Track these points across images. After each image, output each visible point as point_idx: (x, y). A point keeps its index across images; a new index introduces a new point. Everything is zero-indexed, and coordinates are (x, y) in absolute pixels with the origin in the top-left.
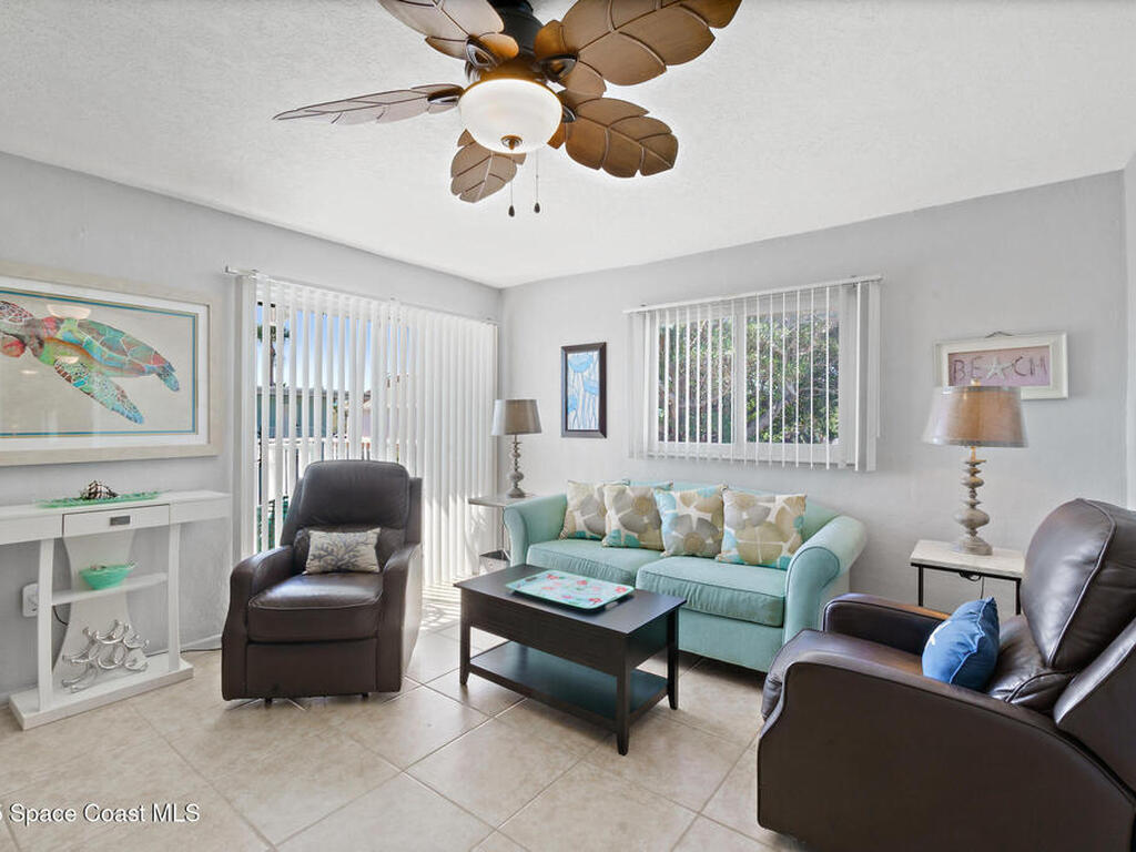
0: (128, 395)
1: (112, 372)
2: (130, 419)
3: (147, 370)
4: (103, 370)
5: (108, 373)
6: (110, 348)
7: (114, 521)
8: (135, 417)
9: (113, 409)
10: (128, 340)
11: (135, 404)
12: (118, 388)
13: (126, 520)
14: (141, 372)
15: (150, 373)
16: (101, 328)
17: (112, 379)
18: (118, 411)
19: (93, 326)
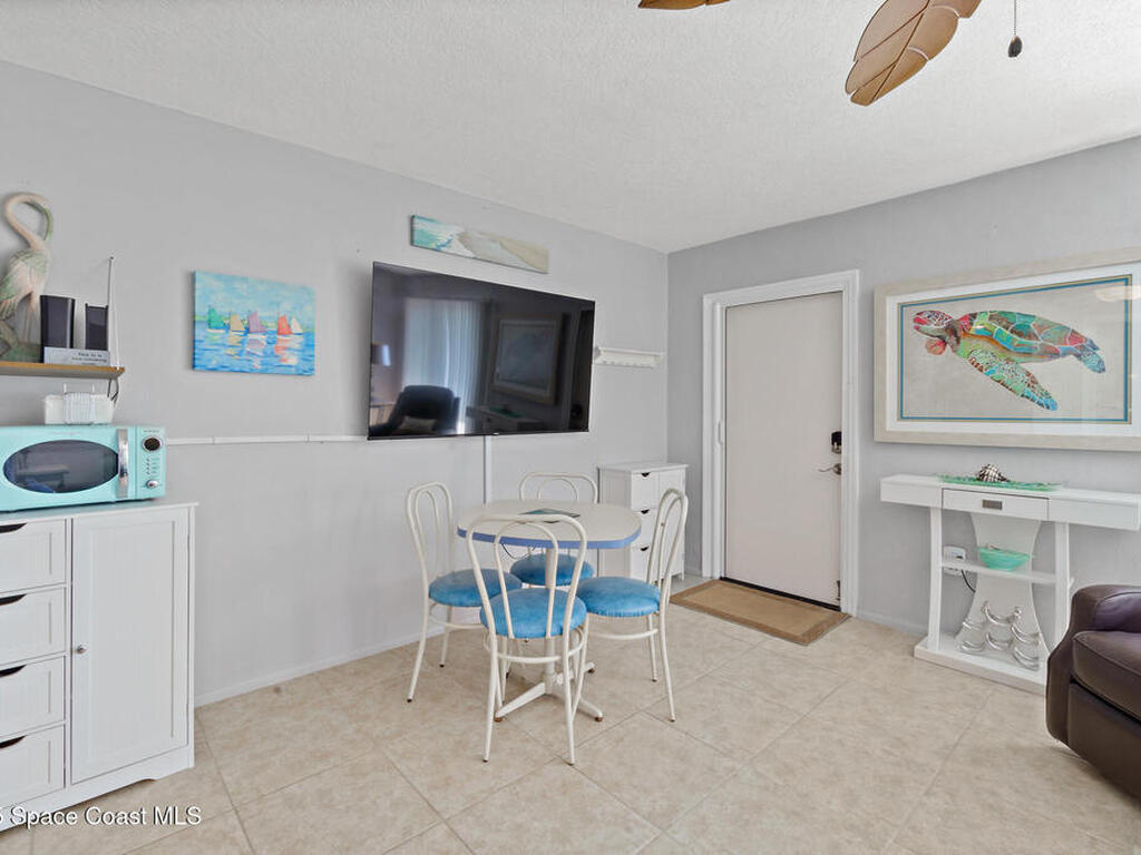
0: (1039, 380)
1: (1022, 359)
2: (1041, 405)
3: (1061, 352)
4: (1013, 357)
5: (1016, 358)
6: (1020, 335)
7: (987, 504)
8: (1047, 403)
9: (1023, 396)
10: (1040, 322)
11: (1047, 388)
12: (1028, 374)
13: (998, 505)
14: (1055, 354)
15: (1065, 355)
16: (1009, 316)
17: (1022, 365)
18: (1027, 397)
19: (1003, 315)
